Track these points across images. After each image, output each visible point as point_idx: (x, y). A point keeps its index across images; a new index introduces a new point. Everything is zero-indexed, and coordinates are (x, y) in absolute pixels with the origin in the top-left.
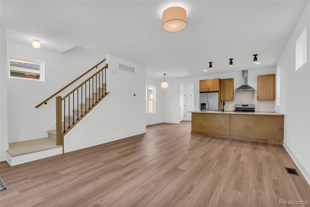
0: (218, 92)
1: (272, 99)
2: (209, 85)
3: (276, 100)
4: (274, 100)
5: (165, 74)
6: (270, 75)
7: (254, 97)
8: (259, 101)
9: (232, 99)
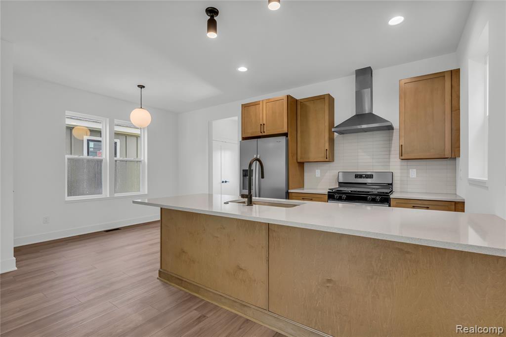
0: (286, 135)
1: (448, 153)
2: (263, 115)
3: (461, 160)
4: (455, 158)
5: (142, 87)
6: (440, 76)
7: (390, 151)
8: (405, 163)
9: (330, 158)
